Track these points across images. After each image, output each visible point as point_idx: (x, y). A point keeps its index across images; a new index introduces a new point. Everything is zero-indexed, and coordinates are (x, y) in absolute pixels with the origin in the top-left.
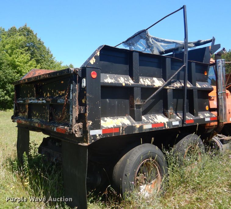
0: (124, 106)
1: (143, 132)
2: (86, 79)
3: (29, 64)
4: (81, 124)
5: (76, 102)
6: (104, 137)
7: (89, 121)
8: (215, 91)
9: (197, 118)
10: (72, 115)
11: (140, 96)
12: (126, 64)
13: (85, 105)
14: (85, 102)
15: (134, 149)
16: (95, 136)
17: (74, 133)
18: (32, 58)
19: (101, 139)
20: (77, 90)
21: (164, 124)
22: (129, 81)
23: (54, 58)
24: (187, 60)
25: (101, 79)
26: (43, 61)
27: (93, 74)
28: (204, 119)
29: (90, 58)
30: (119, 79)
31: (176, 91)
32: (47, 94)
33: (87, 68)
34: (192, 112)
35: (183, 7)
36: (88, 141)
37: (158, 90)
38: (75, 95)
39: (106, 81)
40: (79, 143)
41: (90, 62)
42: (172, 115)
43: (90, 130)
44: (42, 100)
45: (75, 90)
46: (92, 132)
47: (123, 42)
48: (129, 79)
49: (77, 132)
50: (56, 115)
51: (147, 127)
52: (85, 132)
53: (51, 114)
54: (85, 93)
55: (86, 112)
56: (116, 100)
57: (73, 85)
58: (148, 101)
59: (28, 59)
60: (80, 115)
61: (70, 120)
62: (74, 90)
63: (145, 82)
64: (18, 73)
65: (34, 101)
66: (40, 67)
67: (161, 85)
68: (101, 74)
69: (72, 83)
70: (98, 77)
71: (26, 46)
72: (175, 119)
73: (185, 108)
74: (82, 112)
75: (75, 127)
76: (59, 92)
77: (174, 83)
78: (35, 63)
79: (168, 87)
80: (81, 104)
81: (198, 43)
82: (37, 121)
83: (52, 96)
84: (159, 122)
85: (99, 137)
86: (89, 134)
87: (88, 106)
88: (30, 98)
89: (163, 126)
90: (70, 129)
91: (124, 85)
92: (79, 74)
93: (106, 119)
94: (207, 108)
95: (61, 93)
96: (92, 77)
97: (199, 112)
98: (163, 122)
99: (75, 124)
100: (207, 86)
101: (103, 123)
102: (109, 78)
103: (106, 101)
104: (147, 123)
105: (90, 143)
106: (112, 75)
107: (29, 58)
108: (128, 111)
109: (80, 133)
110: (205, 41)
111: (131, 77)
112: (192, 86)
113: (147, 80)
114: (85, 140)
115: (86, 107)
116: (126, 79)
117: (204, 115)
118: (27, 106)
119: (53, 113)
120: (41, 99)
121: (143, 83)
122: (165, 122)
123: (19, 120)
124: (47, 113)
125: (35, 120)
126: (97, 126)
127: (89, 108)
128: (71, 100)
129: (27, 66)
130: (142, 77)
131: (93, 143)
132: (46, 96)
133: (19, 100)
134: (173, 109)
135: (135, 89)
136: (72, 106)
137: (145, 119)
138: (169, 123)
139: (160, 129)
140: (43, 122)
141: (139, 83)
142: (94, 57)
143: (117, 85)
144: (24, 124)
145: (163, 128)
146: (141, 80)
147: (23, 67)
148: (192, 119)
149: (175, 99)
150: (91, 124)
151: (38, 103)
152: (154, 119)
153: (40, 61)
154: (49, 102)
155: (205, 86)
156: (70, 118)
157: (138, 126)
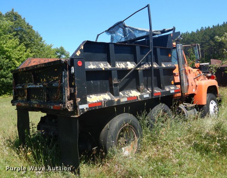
0: (105, 86)
1: (121, 104)
2: (74, 67)
3: (18, 48)
4: (72, 101)
5: (67, 84)
6: (90, 110)
7: (78, 99)
8: (177, 69)
9: (164, 91)
10: (65, 95)
11: (117, 77)
12: (105, 53)
13: (74, 87)
14: (74, 84)
15: (115, 118)
16: (83, 109)
17: (67, 108)
18: (20, 43)
19: (88, 112)
20: (68, 76)
21: (137, 97)
22: (107, 66)
23: (44, 42)
24: (152, 47)
25: (86, 66)
26: (33, 45)
27: (79, 63)
28: (169, 91)
29: (76, 51)
30: (100, 65)
31: (145, 71)
32: (43, 80)
33: (74, 59)
34: (159, 86)
35: (148, 6)
36: (78, 114)
37: (131, 71)
38: (66, 80)
39: (89, 67)
40: (71, 116)
41: (76, 54)
42: (143, 90)
43: (79, 105)
44: (40, 85)
45: (67, 76)
46: (81, 107)
47: (106, 31)
48: (107, 64)
49: (69, 107)
50: (52, 96)
51: (124, 100)
52: (75, 106)
53: (48, 96)
54: (74, 77)
55: (75, 92)
56: (98, 81)
57: (64, 72)
58: (123, 80)
59: (16, 44)
60: (71, 94)
61: (64, 98)
62: (65, 76)
63: (120, 65)
64: (7, 58)
65: (32, 86)
66: (30, 51)
67: (133, 67)
68: (85, 62)
69: (64, 71)
70: (83, 65)
71: (14, 31)
72: (146, 93)
73: (153, 84)
74: (72, 92)
75: (68, 103)
76: (54, 78)
77: (144, 65)
78: (24, 47)
79: (139, 69)
80: (71, 86)
81: (163, 31)
82: (36, 102)
83: (48, 81)
84: (133, 96)
85: (86, 110)
86: (79, 109)
87: (76, 87)
88: (28, 84)
89: (137, 99)
90: (64, 106)
91: (103, 69)
92: (69, 64)
93: (91, 96)
94: (173, 83)
95: (55, 78)
96: (79, 66)
97: (165, 87)
98: (136, 96)
99: (67, 102)
100: (171, 65)
101: (88, 99)
102: (91, 65)
103: (91, 83)
104: (123, 97)
105: (80, 115)
106: (94, 62)
107: (18, 43)
108: (109, 89)
109: (72, 108)
110: (169, 29)
111: (109, 63)
112: (158, 66)
113: (122, 64)
114: (76, 113)
115: (75, 88)
116: (105, 65)
117: (170, 88)
118: (26, 91)
119: (49, 95)
120: (38, 84)
121: (118, 67)
122: (138, 96)
123: (19, 103)
124: (44, 95)
125: (33, 101)
126: (84, 102)
127: (77, 89)
128: (63, 83)
129: (16, 51)
130: (118, 62)
131: (82, 114)
132: (42, 81)
133: (17, 86)
134: (144, 85)
135: (113, 72)
136: (65, 88)
137: (122, 94)
138: (141, 96)
139: (134, 101)
140: (41, 102)
141: (115, 67)
142: (79, 51)
143: (99, 70)
144: (23, 106)
145: (136, 100)
146: (117, 64)
147: (12, 52)
148: (159, 92)
149: (146, 77)
150: (79, 100)
151: (36, 87)
152: (129, 94)
153: (30, 45)
154: (46, 86)
155: (169, 65)
156: (64, 97)
157: (116, 100)
